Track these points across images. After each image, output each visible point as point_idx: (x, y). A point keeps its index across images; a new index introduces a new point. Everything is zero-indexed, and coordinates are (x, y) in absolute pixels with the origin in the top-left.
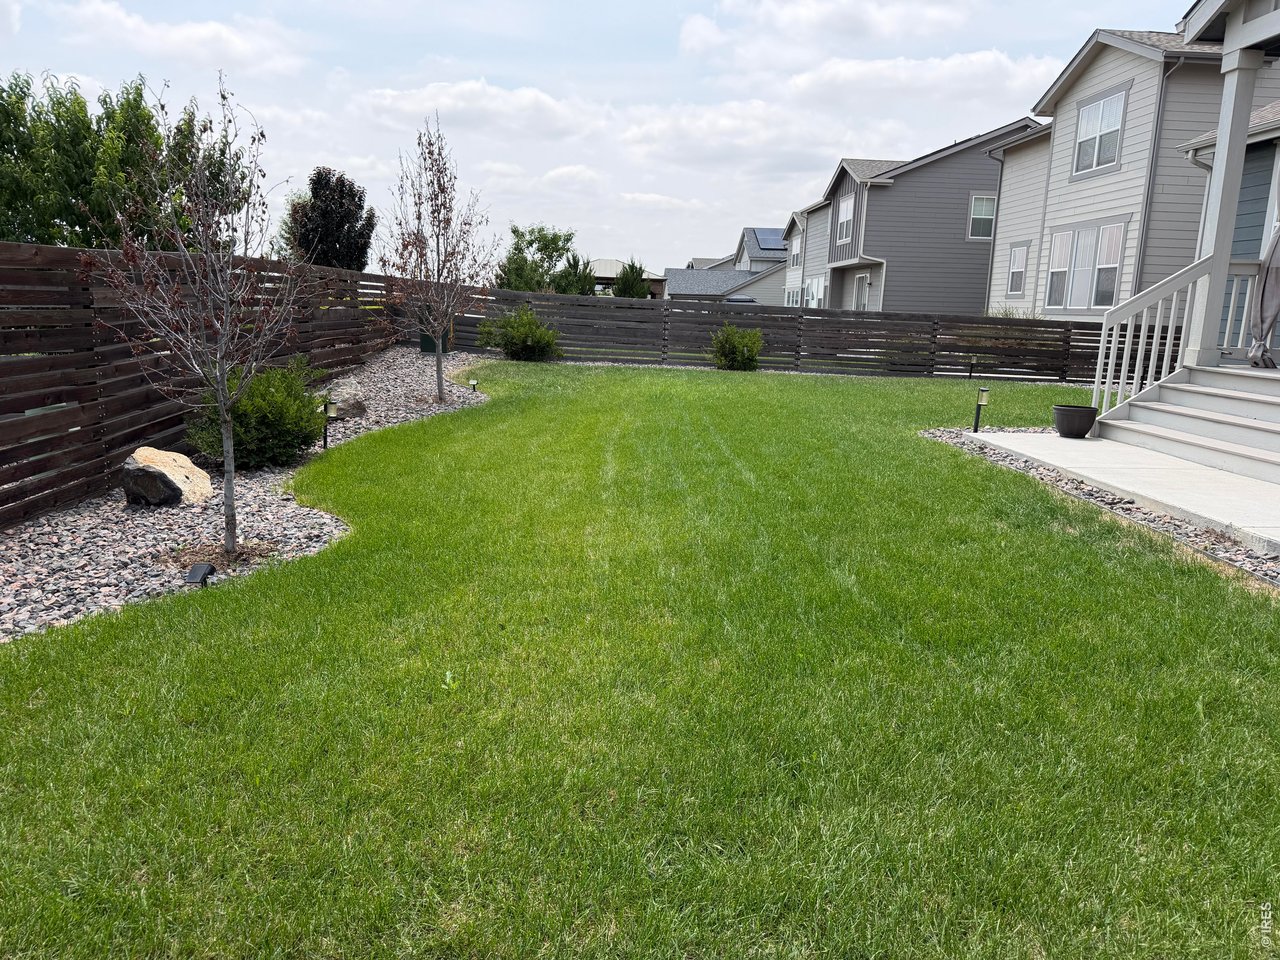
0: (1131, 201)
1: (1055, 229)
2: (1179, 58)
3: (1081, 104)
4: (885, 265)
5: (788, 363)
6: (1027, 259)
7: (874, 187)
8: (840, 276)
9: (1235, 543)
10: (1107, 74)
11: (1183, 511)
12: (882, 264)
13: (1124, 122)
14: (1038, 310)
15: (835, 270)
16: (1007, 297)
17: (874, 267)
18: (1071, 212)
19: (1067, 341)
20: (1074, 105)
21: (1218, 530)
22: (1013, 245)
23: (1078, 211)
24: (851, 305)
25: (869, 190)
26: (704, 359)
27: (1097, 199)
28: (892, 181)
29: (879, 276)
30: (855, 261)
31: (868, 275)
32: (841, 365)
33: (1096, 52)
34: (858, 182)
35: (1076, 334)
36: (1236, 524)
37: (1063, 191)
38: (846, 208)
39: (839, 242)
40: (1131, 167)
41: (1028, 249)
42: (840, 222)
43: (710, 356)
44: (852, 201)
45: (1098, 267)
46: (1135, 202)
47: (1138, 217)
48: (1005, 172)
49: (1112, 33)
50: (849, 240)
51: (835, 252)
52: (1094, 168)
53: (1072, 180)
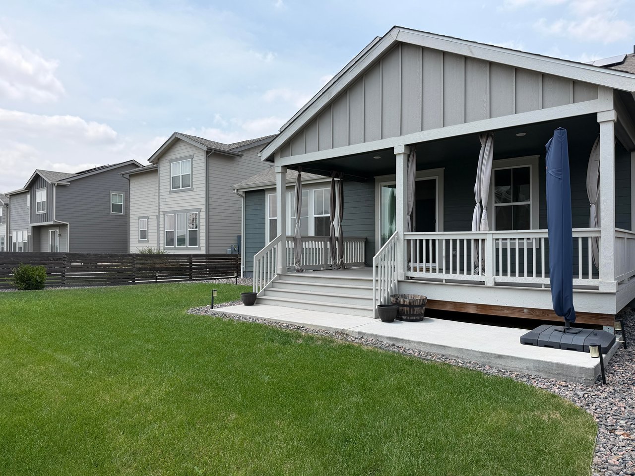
0: (200, 203)
1: (164, 213)
2: (212, 150)
3: (170, 161)
4: (69, 225)
5: (59, 283)
6: (148, 224)
7: (59, 186)
8: (38, 231)
9: (347, 335)
10: (180, 151)
11: (325, 327)
12: (67, 225)
13: (192, 171)
14: (162, 248)
15: (34, 227)
16: (139, 241)
17: (62, 227)
18: (172, 206)
19: (191, 263)
20: (167, 161)
21: (340, 331)
22: (139, 218)
23: (176, 205)
24: (47, 249)
25: (56, 187)
26: (8, 285)
27: (184, 201)
28: (69, 183)
29: (66, 231)
30: (51, 223)
31: (58, 230)
32: (89, 281)
33: (175, 141)
34: (50, 182)
35: (194, 259)
36: (346, 328)
37: (167, 196)
38: (41, 196)
39: (37, 213)
40: (198, 189)
41: (148, 219)
42: (37, 202)
43: (11, 283)
44: (45, 192)
45: (188, 229)
46: (201, 204)
47: (204, 210)
48: (131, 184)
49: (183, 135)
50: (45, 212)
51: (34, 218)
52: (181, 188)
53: (171, 192)
